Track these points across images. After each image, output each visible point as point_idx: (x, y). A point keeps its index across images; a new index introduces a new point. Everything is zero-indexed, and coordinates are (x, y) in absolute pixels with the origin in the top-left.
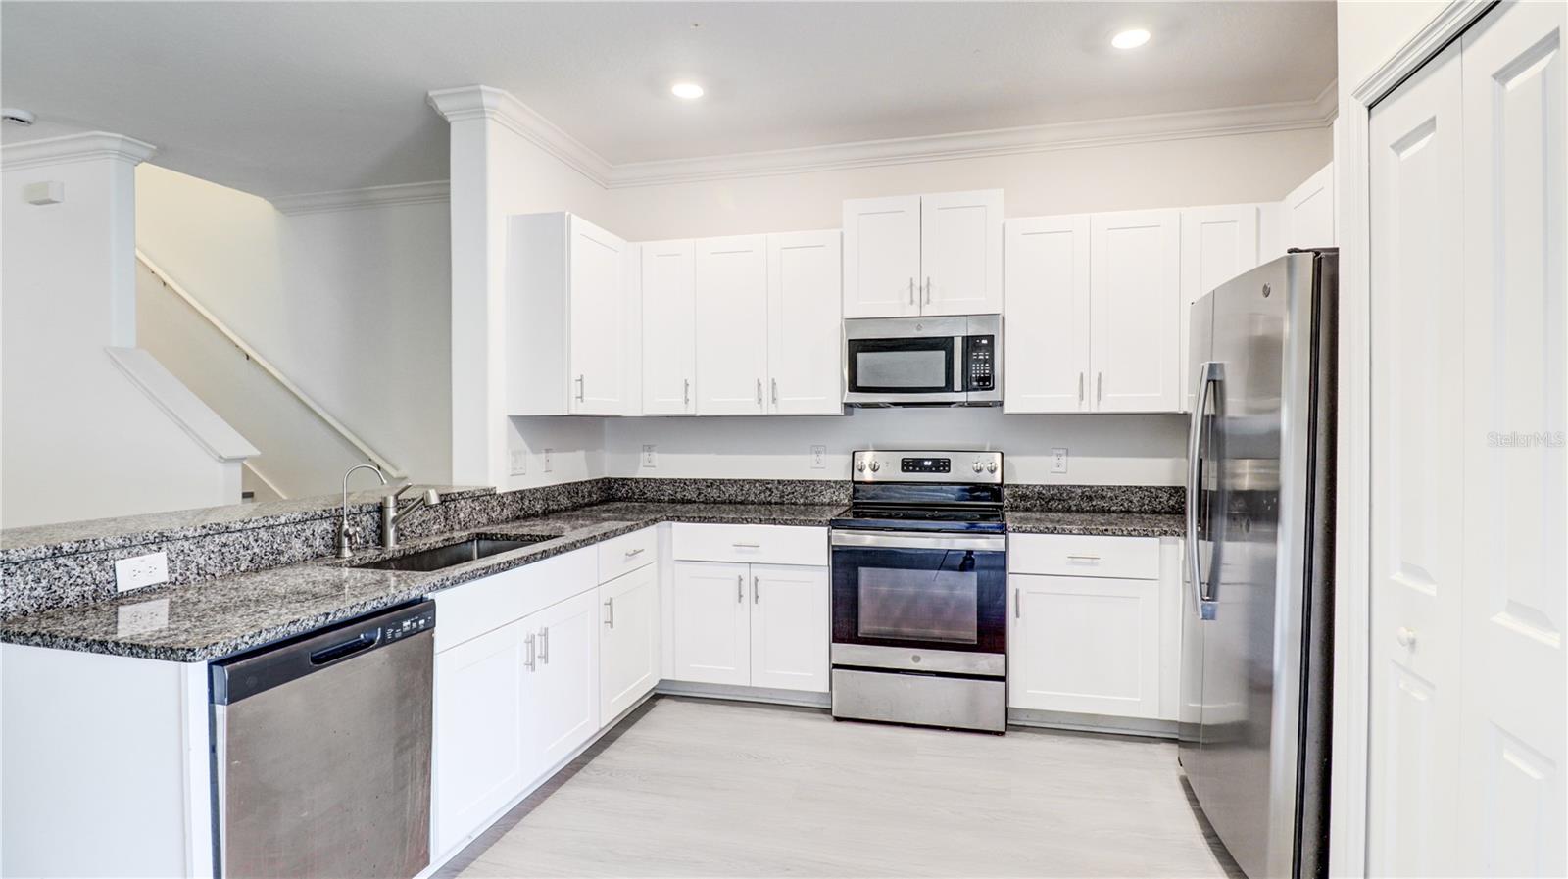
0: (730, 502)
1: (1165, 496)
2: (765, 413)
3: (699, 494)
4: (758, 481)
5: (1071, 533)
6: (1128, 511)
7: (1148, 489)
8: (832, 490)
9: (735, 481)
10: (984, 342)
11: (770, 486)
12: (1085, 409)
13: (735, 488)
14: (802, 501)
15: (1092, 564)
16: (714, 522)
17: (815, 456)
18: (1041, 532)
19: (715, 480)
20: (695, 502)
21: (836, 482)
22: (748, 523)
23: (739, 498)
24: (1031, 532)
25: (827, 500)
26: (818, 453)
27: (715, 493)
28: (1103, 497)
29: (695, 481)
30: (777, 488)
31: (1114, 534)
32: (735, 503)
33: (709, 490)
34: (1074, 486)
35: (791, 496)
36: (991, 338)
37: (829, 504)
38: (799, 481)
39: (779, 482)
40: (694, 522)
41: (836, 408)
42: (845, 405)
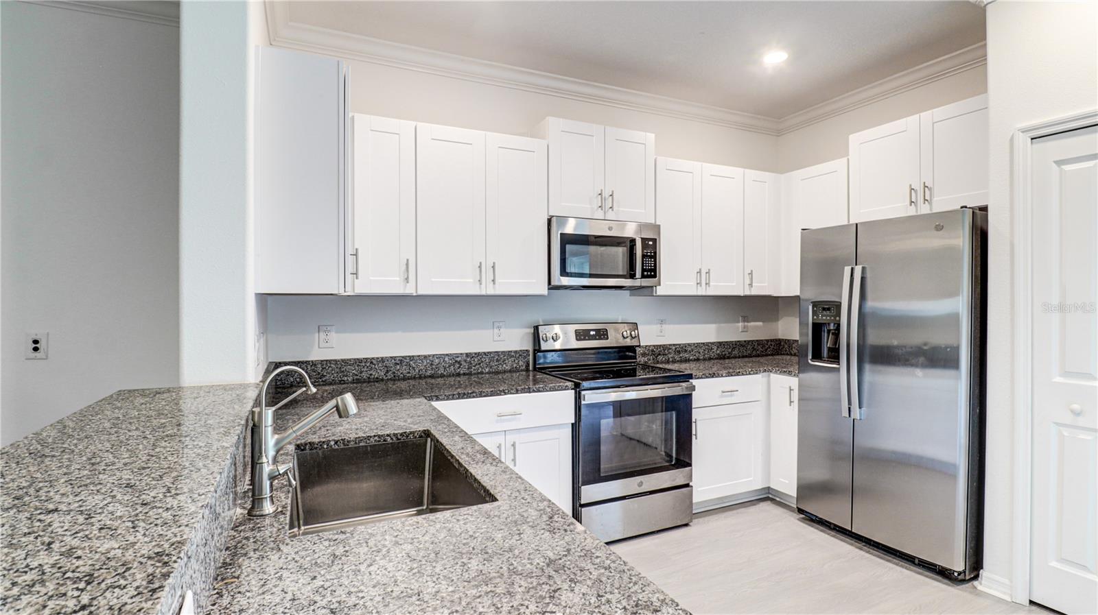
0: (420, 378)
1: (715, 348)
2: (483, 293)
3: (387, 372)
4: (447, 355)
5: (722, 376)
6: (698, 360)
7: (707, 344)
8: (513, 359)
9: (425, 357)
10: (651, 243)
11: (458, 359)
13: (425, 364)
14: (487, 370)
15: (731, 396)
16: (474, 397)
17: (496, 331)
18: (707, 377)
19: (404, 357)
20: (382, 380)
21: (516, 352)
22: (505, 394)
24: (702, 378)
25: (508, 368)
26: (499, 328)
27: (404, 370)
28: (686, 351)
29: (383, 360)
30: (465, 361)
31: (743, 374)
32: (425, 377)
33: (398, 367)
34: (670, 345)
35: (478, 366)
37: (510, 371)
38: (485, 353)
39: (467, 355)
40: (453, 399)
41: (543, 289)
42: (551, 287)
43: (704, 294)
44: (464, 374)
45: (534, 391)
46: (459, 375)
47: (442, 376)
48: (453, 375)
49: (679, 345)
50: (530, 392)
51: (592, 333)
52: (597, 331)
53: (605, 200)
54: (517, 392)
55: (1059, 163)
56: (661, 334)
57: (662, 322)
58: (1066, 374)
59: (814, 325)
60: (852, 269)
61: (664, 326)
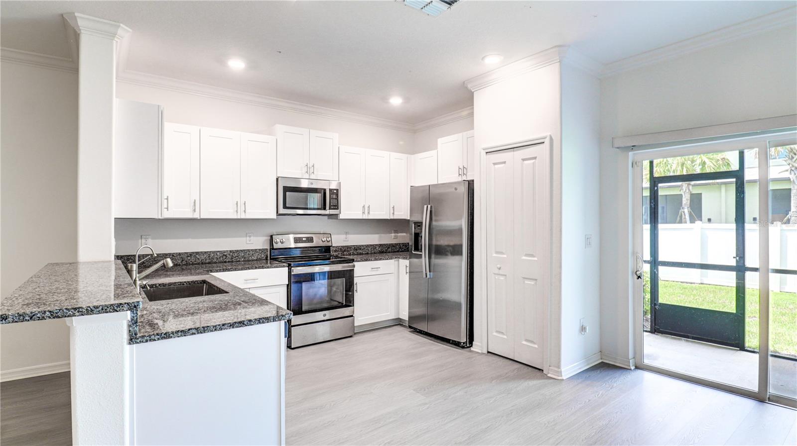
0: (202, 264)
1: (378, 247)
2: (239, 217)
3: (183, 261)
4: (219, 251)
5: (372, 260)
6: (368, 254)
7: (373, 245)
8: (258, 254)
9: (205, 252)
10: (335, 191)
11: (225, 254)
12: (364, 218)
13: (205, 256)
14: (242, 260)
15: (377, 270)
16: (232, 271)
17: (248, 238)
18: (363, 261)
19: (193, 253)
20: (180, 265)
21: (259, 250)
22: (249, 269)
23: (207, 261)
24: (360, 261)
25: (255, 258)
26: (250, 236)
27: (193, 259)
28: (360, 249)
29: (180, 254)
30: (229, 255)
31: (383, 260)
32: (205, 263)
33: (189, 258)
34: (351, 246)
35: (237, 258)
36: (337, 190)
37: (256, 260)
38: (241, 250)
39: (230, 251)
40: (220, 272)
41: (274, 216)
42: (278, 214)
43: (367, 218)
44: (229, 262)
45: (265, 268)
46: (225, 262)
47: (215, 263)
48: (222, 262)
49: (357, 246)
50: (263, 268)
51: (304, 239)
52: (307, 238)
53: (310, 169)
54: (256, 268)
55: (495, 164)
56: (347, 240)
57: (347, 233)
58: (497, 253)
59: (415, 233)
60: (427, 207)
61: (348, 236)
